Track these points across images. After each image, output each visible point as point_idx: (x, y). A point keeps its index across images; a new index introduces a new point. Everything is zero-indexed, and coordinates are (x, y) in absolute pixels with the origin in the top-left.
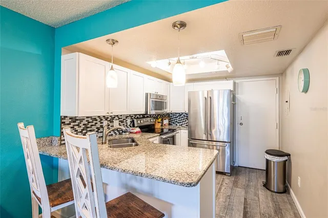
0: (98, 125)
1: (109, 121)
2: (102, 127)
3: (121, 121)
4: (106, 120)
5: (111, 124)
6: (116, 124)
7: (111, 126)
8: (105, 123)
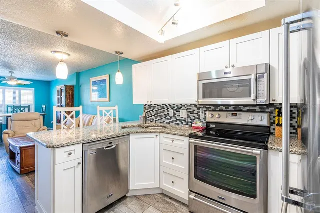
0: (166, 113)
1: (176, 110)
2: (168, 114)
3: (189, 112)
4: (173, 109)
5: (177, 114)
6: (183, 114)
7: (178, 116)
8: (171, 112)
